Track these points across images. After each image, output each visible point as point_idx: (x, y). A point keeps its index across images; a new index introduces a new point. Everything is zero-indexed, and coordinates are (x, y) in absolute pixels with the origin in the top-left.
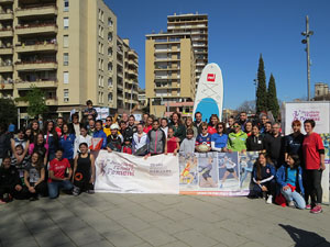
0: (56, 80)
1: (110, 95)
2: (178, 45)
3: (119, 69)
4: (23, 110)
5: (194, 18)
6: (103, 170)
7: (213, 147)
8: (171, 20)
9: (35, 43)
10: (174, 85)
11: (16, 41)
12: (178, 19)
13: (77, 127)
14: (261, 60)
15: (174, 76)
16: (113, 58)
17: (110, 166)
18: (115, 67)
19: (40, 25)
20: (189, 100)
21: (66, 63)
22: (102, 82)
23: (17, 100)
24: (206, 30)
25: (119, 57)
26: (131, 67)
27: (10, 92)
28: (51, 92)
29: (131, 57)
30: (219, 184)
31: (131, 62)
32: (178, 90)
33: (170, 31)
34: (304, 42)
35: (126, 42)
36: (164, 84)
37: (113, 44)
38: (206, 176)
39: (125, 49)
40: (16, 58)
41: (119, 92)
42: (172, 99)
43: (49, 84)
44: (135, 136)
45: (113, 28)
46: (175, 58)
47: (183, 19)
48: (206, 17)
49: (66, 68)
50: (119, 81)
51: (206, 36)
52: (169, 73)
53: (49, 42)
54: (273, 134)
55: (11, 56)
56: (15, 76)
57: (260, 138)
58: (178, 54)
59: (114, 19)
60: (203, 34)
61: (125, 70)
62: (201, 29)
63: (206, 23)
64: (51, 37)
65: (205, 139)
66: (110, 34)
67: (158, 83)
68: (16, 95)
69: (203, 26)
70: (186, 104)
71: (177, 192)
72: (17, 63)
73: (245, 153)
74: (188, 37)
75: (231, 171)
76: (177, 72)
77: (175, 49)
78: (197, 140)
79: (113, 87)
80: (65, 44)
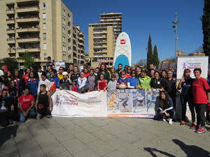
0: (39, 48)
1: (70, 56)
2: (106, 29)
3: (74, 42)
4: (21, 64)
5: (114, 15)
6: (57, 102)
7: (129, 86)
8: (102, 16)
9: (27, 27)
10: (104, 51)
11: (16, 26)
12: (106, 16)
13: (40, 74)
14: (150, 38)
15: (104, 46)
16: (71, 36)
17: (62, 99)
18: (72, 41)
19: (30, 17)
20: (112, 59)
21: (45, 39)
22: (65, 49)
23: (18, 58)
24: (121, 22)
25: (74, 36)
26: (81, 41)
27: (14, 54)
28: (37, 55)
29: (81, 36)
30: (133, 110)
31: (81, 39)
32: (106, 54)
33: (102, 22)
34: (174, 27)
35: (78, 27)
36: (99, 50)
37: (71, 28)
38: (125, 105)
39: (77, 32)
40: (17, 36)
41: (75, 54)
42: (103, 58)
43: (36, 50)
44: (79, 80)
45: (70, 20)
46: (104, 36)
47: (108, 16)
48: (120, 15)
49: (45, 42)
50: (74, 48)
51: (121, 25)
52: (101, 45)
53: (35, 27)
54: (168, 78)
55: (14, 35)
56: (17, 45)
57: (159, 80)
58: (106, 34)
59: (71, 14)
60: (119, 24)
61: (77, 43)
62: (118, 21)
63: (121, 18)
64: (36, 24)
65: (123, 81)
66: (69, 23)
67: (95, 50)
68: (17, 56)
69: (119, 20)
70: (110, 61)
71: (106, 116)
72: (17, 39)
73: (150, 90)
74: (111, 25)
75: (141, 101)
76: (106, 44)
77: (104, 32)
78: (118, 82)
79: (71, 52)
80: (44, 28)
